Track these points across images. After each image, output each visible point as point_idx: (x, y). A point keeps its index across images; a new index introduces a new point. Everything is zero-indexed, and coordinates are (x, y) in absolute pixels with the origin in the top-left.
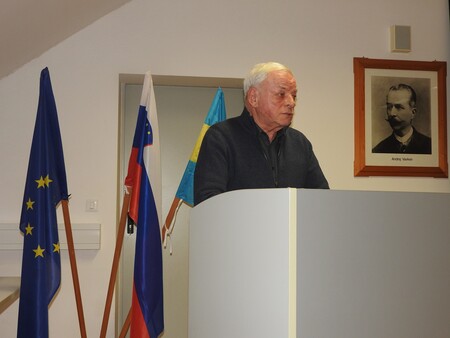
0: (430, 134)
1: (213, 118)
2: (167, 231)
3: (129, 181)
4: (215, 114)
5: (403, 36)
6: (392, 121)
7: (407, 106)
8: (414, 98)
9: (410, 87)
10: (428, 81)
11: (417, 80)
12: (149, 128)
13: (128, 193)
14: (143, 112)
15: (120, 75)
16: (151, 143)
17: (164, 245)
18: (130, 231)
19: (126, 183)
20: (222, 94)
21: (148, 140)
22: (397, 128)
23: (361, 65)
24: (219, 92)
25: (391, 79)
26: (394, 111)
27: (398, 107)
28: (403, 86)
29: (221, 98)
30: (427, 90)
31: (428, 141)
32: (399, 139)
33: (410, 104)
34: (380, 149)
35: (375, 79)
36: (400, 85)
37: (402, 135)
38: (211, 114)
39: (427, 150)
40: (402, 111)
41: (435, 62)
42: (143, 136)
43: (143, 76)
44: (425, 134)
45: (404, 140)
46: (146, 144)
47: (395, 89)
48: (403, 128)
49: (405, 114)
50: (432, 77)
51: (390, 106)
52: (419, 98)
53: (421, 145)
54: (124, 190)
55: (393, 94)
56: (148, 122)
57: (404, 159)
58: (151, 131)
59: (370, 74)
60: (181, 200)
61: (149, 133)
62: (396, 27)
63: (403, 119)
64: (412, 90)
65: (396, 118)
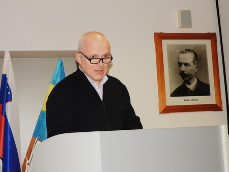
0: (208, 81)
1: (56, 79)
2: (28, 162)
4: (57, 76)
5: (186, 17)
6: (182, 74)
7: (192, 64)
9: (193, 51)
10: (204, 46)
11: (197, 47)
12: (9, 90)
14: (4, 78)
16: (11, 100)
20: (62, 63)
21: (9, 98)
22: (186, 79)
23: (160, 37)
24: (60, 61)
25: (180, 46)
26: (183, 68)
27: (186, 64)
28: (188, 50)
29: (61, 65)
30: (204, 52)
31: (208, 86)
32: (188, 86)
33: (194, 62)
34: (175, 94)
35: (169, 47)
36: (186, 50)
37: (190, 84)
38: (55, 77)
40: (189, 68)
41: (209, 33)
42: (5, 95)
43: (4, 52)
45: (192, 87)
46: (7, 101)
47: (183, 52)
48: (191, 79)
49: (191, 69)
50: (207, 43)
51: (180, 64)
52: (199, 58)
53: (203, 89)
55: (182, 56)
56: (8, 85)
57: (193, 100)
58: (11, 92)
59: (166, 43)
60: (37, 139)
61: (9, 93)
62: (181, 11)
63: (190, 72)
64: (195, 53)
65: (185, 72)
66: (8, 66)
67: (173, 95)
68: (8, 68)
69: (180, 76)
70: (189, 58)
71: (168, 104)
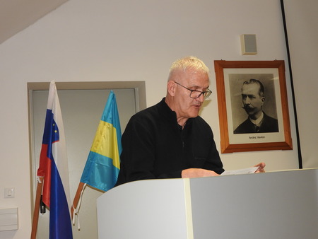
0: (276, 116)
1: (108, 114)
2: (75, 211)
3: (41, 172)
4: (109, 111)
5: (250, 42)
6: (247, 108)
7: (257, 96)
8: (262, 89)
9: (258, 81)
10: (271, 76)
11: (264, 76)
12: (56, 128)
13: (40, 182)
14: (50, 115)
15: (28, 84)
16: (58, 139)
17: (73, 222)
18: (43, 211)
19: (39, 174)
20: (114, 95)
21: (55, 137)
22: (252, 113)
23: (220, 66)
24: (112, 94)
25: (244, 76)
26: (248, 101)
27: (251, 97)
28: (253, 80)
29: (113, 98)
30: (272, 83)
31: (276, 121)
32: (253, 122)
33: (260, 94)
34: (239, 130)
35: (232, 77)
36: (251, 80)
37: (255, 119)
38: (106, 112)
39: (275, 129)
40: (254, 100)
41: (276, 61)
42: (51, 134)
43: (48, 84)
44: (272, 117)
45: (258, 122)
46: (53, 141)
47: (247, 83)
48: (256, 113)
49: (257, 102)
50: (274, 72)
51: (244, 96)
52: (266, 89)
53: (270, 126)
54: (37, 179)
56: (54, 122)
57: (259, 137)
58: (58, 130)
59: (228, 72)
60: (85, 184)
61: (56, 131)
62: (245, 35)
63: (255, 106)
64: (261, 84)
65: (250, 106)
66: (54, 100)
67: (237, 131)
68: (54, 101)
70: (253, 89)
71: (232, 142)
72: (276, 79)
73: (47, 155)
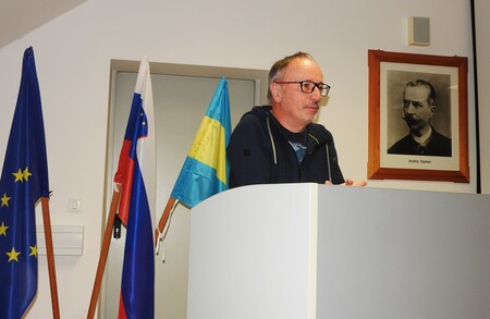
0: (450, 134)
1: (215, 110)
2: (160, 236)
3: (120, 177)
4: (217, 105)
5: (421, 28)
6: (409, 119)
7: (426, 104)
8: (433, 95)
9: (428, 84)
10: (448, 77)
11: (436, 77)
12: (144, 118)
13: (117, 191)
14: (137, 100)
15: (112, 61)
16: (146, 135)
17: (156, 250)
18: (118, 236)
19: (116, 180)
20: (226, 83)
21: (143, 132)
22: (415, 127)
23: (377, 57)
24: (223, 81)
25: (408, 75)
26: (411, 109)
27: (416, 104)
28: (421, 82)
29: (225, 87)
31: (449, 141)
32: (417, 139)
33: (429, 102)
34: (395, 149)
35: (391, 74)
36: (418, 81)
37: (420, 136)
38: (213, 105)
39: (446, 152)
40: (420, 109)
41: (455, 57)
42: (136, 126)
44: (444, 135)
45: (423, 140)
46: (139, 136)
47: (412, 85)
48: (421, 128)
49: (424, 112)
50: (453, 72)
52: (438, 95)
53: (440, 147)
54: (113, 187)
55: (410, 90)
56: (142, 111)
57: (422, 162)
58: (146, 122)
59: (386, 68)
60: (177, 200)
61: (144, 123)
62: (415, 19)
63: (422, 118)
64: (432, 87)
65: (414, 117)
66: (144, 81)
67: (392, 150)
68: (144, 85)
69: (405, 122)
70: (420, 94)
71: (383, 165)
72: (454, 87)
73: (129, 154)
